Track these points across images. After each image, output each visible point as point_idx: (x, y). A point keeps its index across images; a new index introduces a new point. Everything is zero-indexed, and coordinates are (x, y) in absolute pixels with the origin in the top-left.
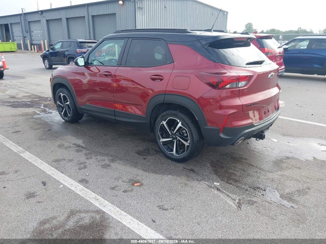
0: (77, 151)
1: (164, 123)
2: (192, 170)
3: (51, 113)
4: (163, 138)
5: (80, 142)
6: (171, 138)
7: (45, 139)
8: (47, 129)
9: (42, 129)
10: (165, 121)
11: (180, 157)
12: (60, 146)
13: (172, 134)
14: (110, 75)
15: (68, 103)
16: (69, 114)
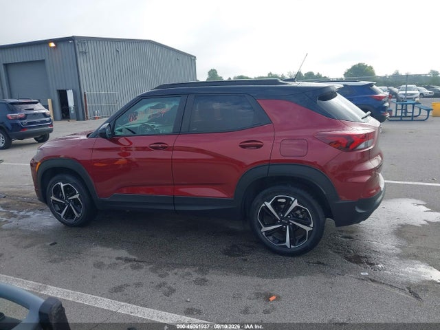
0: (134, 268)
1: (268, 205)
2: (319, 263)
3: (28, 216)
4: (266, 226)
5: (124, 253)
6: (279, 224)
7: (62, 259)
8: (49, 244)
9: (39, 245)
10: (268, 201)
11: (297, 249)
12: (99, 265)
13: (282, 218)
14: (164, 148)
15: (77, 196)
16: (78, 212)
